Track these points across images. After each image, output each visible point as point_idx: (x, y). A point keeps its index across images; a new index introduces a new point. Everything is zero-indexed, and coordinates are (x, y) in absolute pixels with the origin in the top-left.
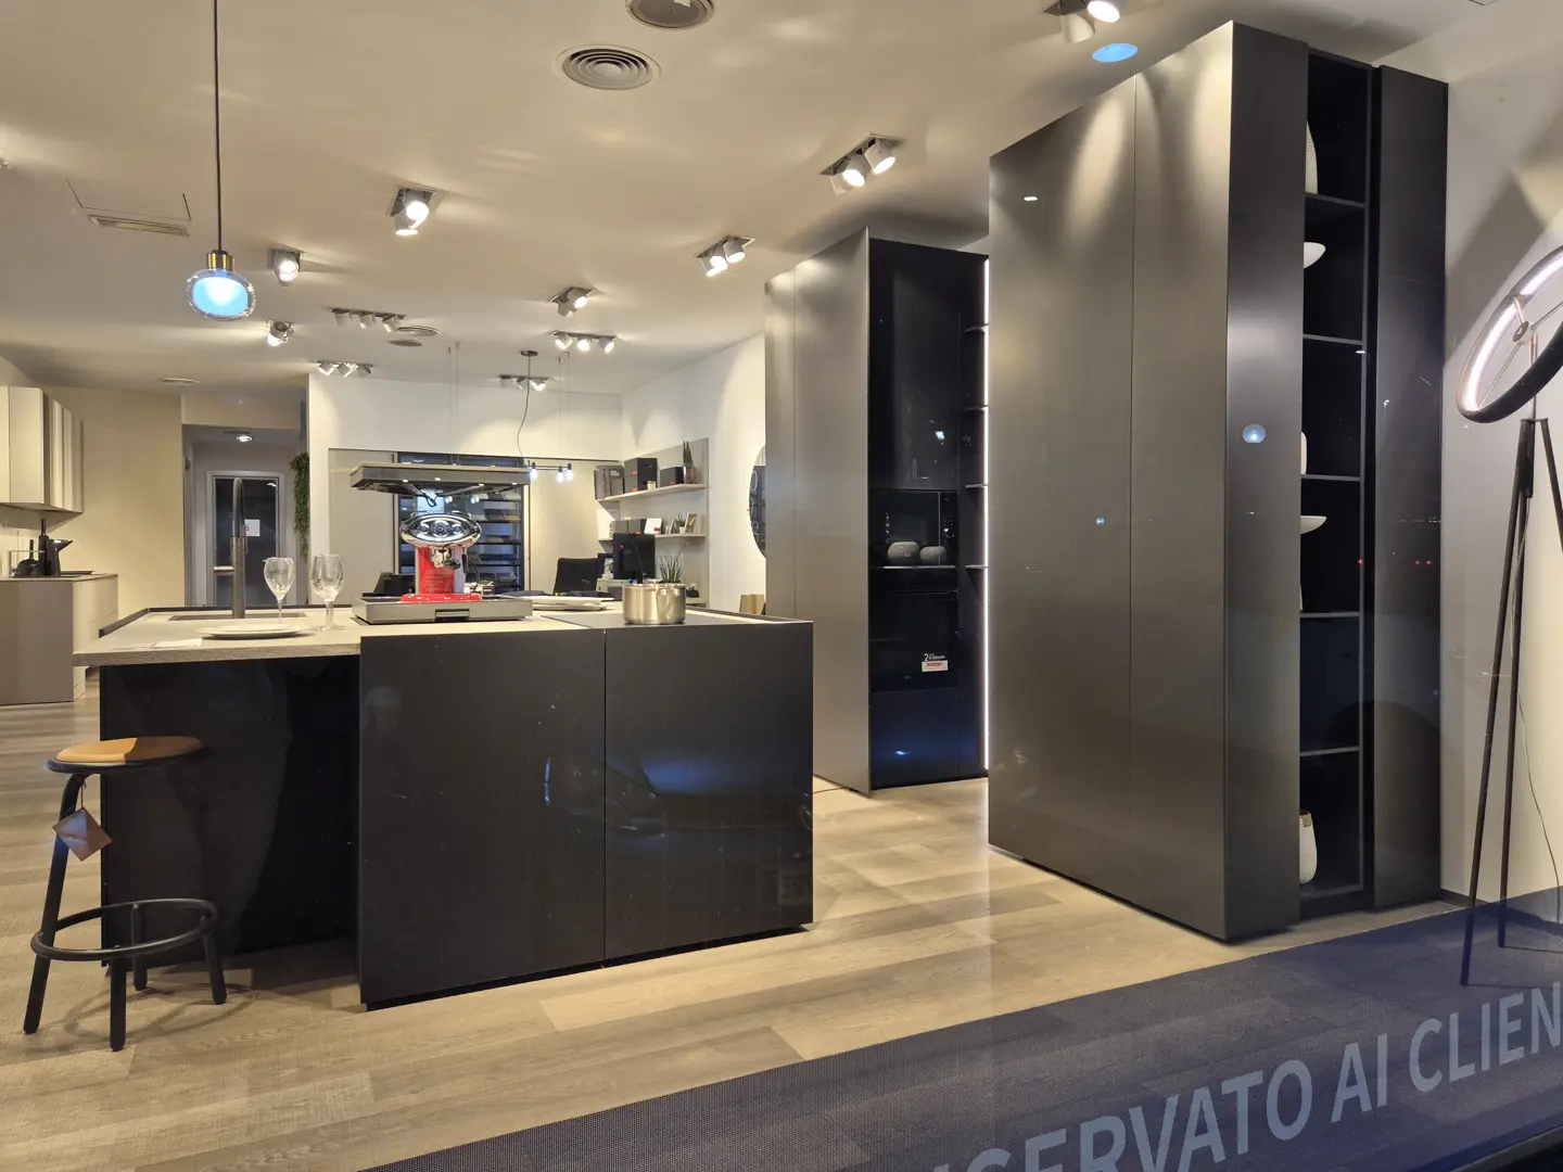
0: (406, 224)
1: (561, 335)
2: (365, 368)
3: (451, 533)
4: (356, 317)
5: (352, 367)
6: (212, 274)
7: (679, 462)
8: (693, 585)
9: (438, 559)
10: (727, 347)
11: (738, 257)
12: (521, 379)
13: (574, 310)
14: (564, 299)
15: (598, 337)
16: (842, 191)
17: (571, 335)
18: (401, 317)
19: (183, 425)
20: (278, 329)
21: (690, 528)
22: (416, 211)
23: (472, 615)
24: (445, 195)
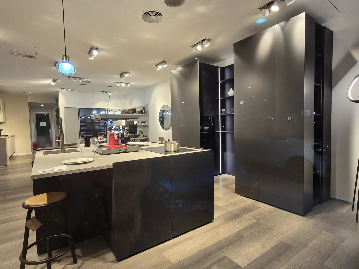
0: (92, 56)
1: (118, 83)
2: (72, 90)
3: (120, 130)
4: (73, 79)
5: (69, 90)
6: (63, 62)
7: (142, 109)
8: (145, 135)
9: (116, 137)
10: (152, 86)
11: (165, 66)
12: (106, 92)
13: (124, 77)
14: (122, 75)
15: (126, 83)
16: (196, 51)
17: (120, 83)
18: (83, 78)
19: (29, 102)
20: (54, 81)
21: (145, 123)
22: (95, 53)
23: (127, 151)
24: (102, 49)
